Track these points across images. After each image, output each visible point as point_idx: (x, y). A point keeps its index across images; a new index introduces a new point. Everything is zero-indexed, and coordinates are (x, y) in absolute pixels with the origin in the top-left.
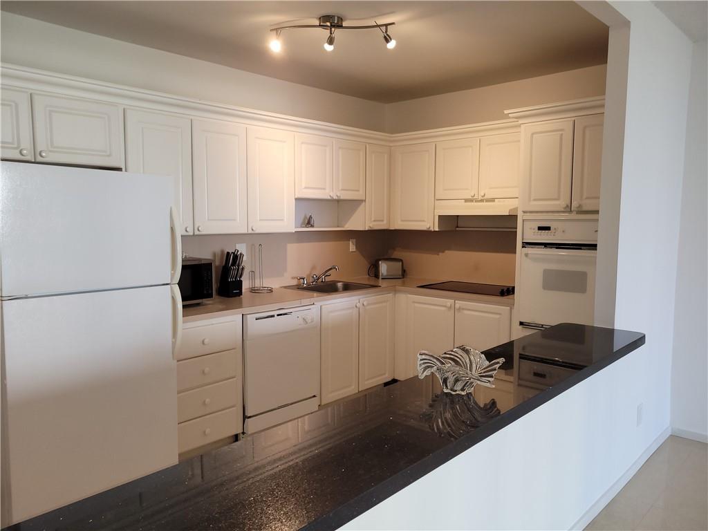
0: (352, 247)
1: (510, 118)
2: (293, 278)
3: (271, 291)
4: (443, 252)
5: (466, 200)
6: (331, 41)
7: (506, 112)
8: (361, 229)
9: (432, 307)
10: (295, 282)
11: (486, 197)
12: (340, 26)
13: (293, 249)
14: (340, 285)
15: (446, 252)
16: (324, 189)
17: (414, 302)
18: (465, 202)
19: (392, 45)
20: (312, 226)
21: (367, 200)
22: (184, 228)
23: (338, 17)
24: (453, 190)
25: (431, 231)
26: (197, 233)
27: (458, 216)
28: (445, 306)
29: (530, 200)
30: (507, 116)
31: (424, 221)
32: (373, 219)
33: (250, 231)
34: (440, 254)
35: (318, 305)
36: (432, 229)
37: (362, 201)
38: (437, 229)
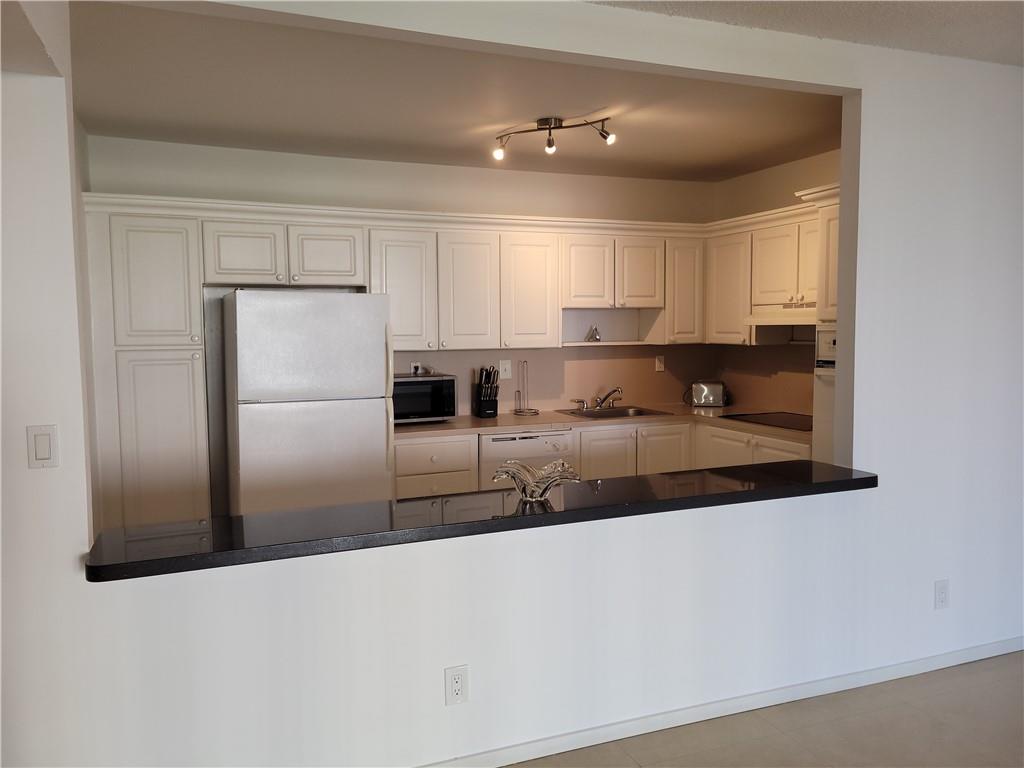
0: (659, 366)
1: (804, 202)
2: (572, 401)
3: (536, 413)
4: (776, 374)
5: (786, 306)
6: (550, 144)
7: (797, 194)
8: (662, 343)
9: (730, 442)
10: (575, 406)
11: (805, 301)
12: (561, 127)
13: (571, 367)
14: (631, 411)
15: (780, 373)
16: (602, 296)
17: (713, 436)
18: (784, 307)
19: (611, 140)
20: (598, 340)
21: (667, 307)
22: (427, 343)
23: (556, 119)
24: (775, 292)
25: (747, 346)
26: (441, 348)
27: (793, 326)
28: (743, 442)
29: (827, 306)
30: (799, 200)
31: (738, 333)
32: (676, 331)
33: (503, 347)
34: (774, 376)
35: (577, 431)
36: (747, 343)
37: (660, 309)
38: (754, 343)
